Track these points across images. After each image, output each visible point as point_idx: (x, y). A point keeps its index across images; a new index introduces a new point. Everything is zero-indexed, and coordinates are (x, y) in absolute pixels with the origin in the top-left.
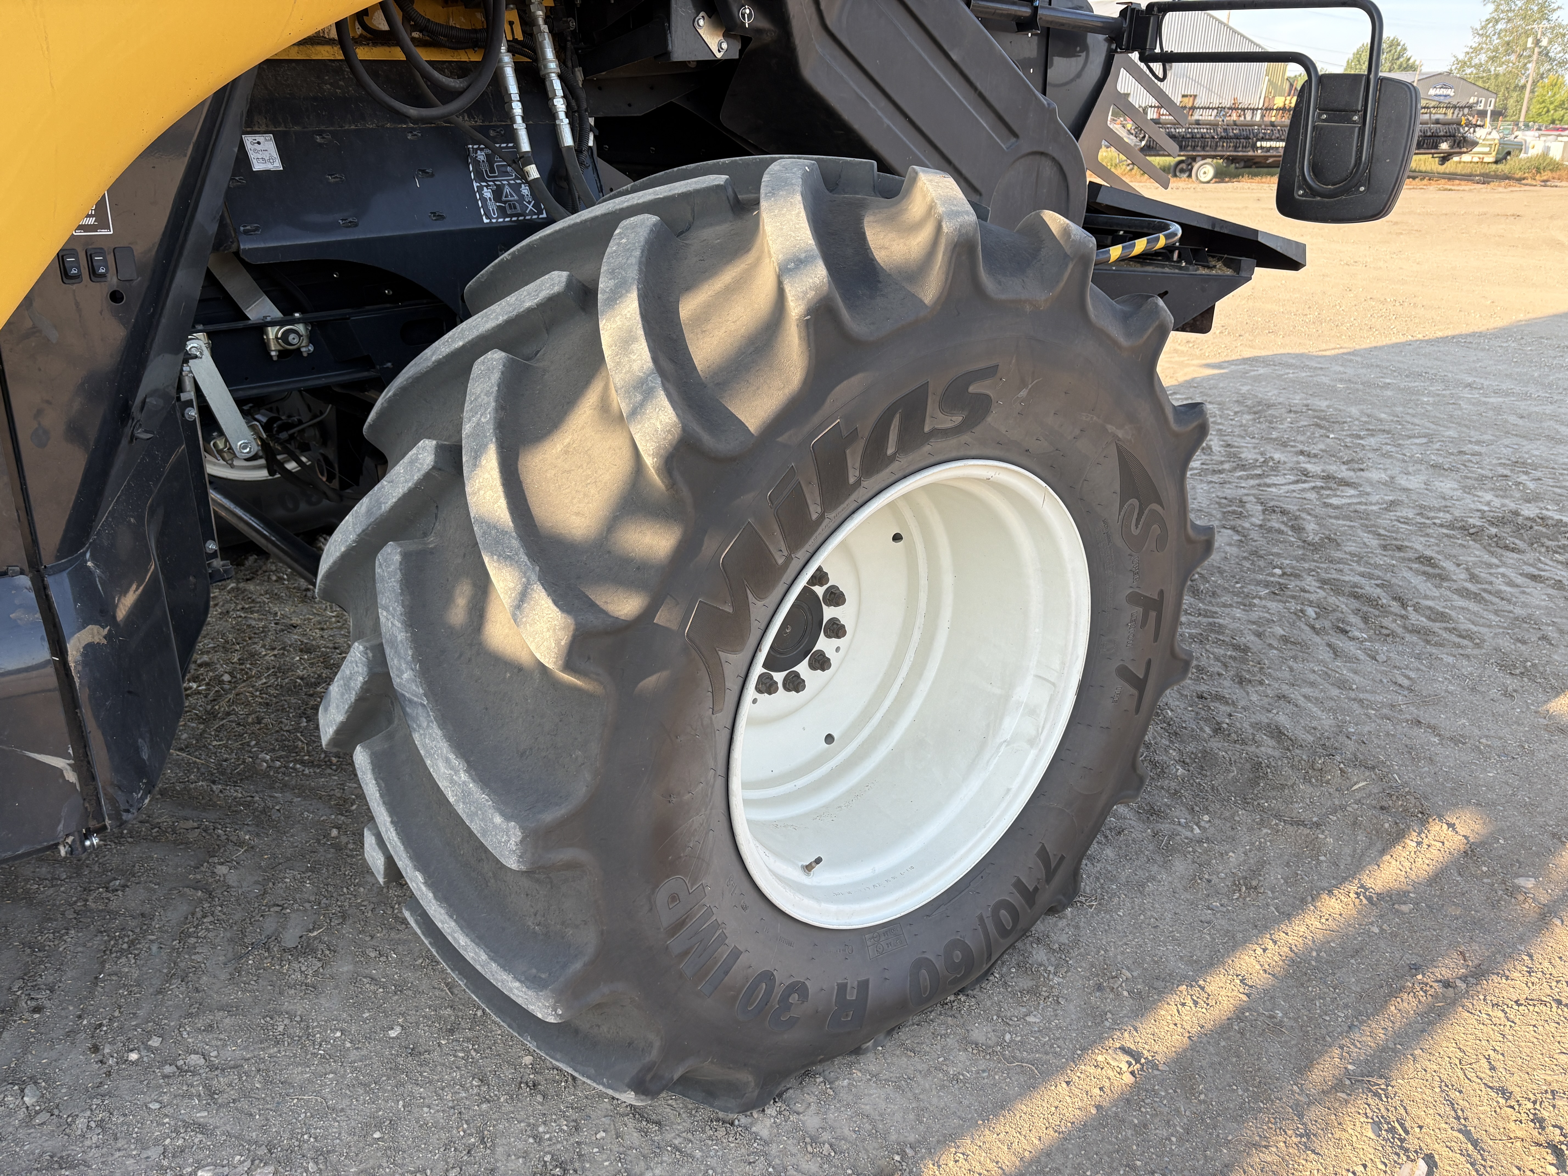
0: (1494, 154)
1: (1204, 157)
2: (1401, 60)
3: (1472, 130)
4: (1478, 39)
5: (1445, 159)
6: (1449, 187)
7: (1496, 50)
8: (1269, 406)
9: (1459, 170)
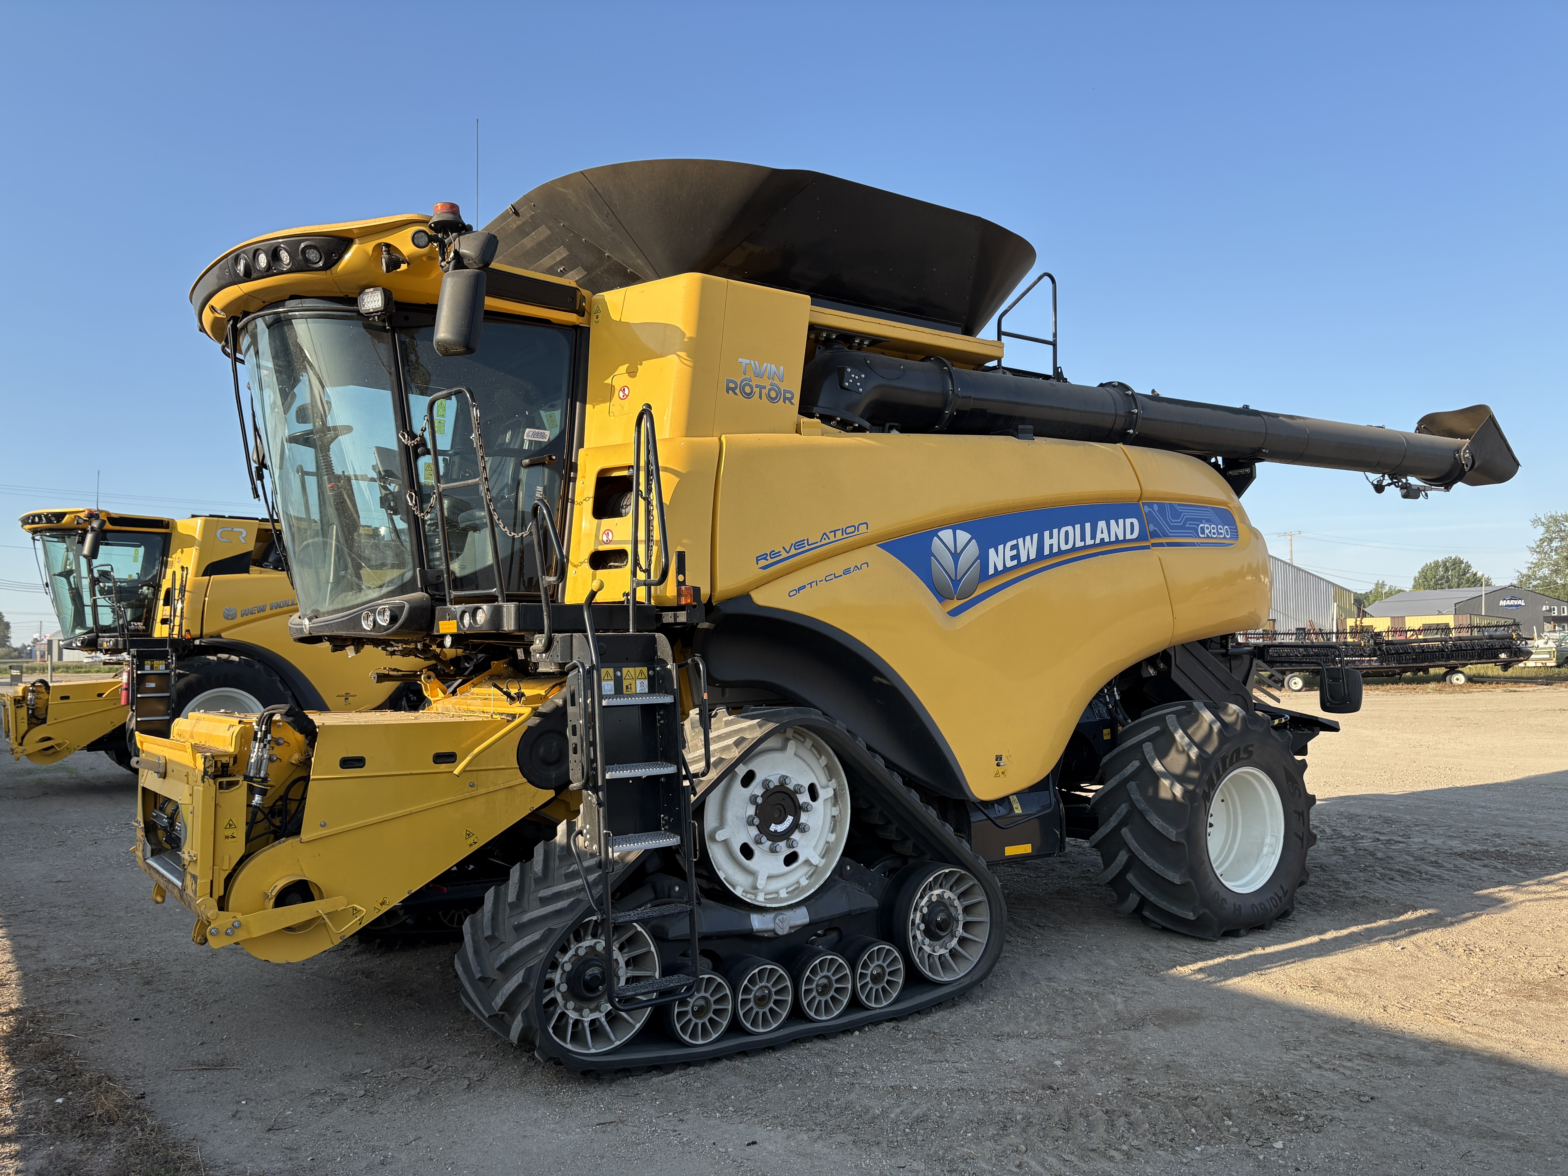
0: (1554, 659)
1: (1292, 671)
2: (1468, 575)
3: (1524, 643)
4: (1536, 556)
5: (1506, 666)
6: (1514, 689)
7: (1557, 564)
8: (1357, 816)
9: (1525, 674)
